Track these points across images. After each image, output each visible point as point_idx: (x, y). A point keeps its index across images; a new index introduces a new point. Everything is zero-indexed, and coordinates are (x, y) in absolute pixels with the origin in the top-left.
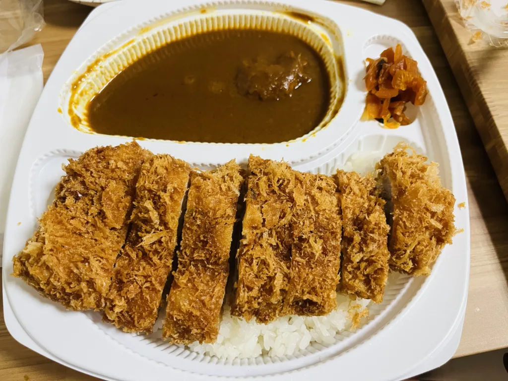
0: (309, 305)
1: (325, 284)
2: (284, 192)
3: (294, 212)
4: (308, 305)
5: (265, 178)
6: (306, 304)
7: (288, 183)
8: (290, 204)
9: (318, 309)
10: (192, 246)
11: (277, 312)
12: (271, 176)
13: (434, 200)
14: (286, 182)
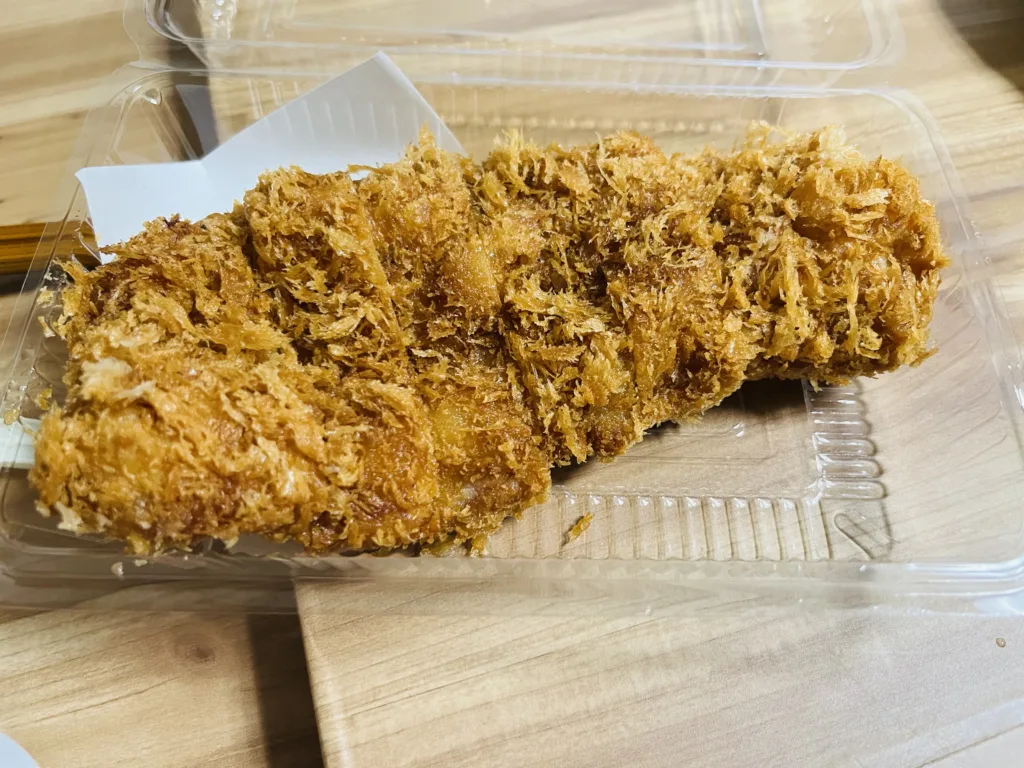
0: (694, 372)
1: (705, 309)
2: (541, 185)
3: (578, 211)
4: (690, 375)
5: (491, 175)
6: (687, 376)
7: (542, 168)
8: (564, 202)
9: (714, 372)
10: (416, 322)
11: (634, 415)
12: (502, 166)
13: (859, 187)
14: (537, 167)
